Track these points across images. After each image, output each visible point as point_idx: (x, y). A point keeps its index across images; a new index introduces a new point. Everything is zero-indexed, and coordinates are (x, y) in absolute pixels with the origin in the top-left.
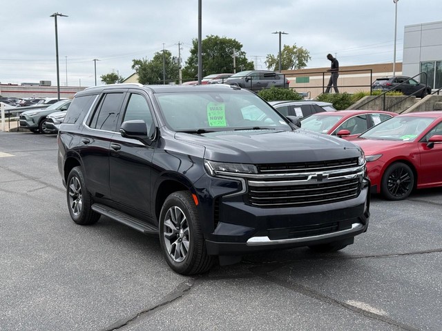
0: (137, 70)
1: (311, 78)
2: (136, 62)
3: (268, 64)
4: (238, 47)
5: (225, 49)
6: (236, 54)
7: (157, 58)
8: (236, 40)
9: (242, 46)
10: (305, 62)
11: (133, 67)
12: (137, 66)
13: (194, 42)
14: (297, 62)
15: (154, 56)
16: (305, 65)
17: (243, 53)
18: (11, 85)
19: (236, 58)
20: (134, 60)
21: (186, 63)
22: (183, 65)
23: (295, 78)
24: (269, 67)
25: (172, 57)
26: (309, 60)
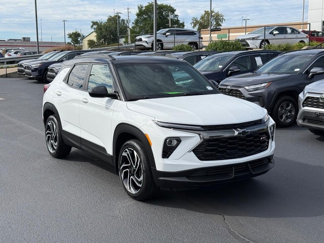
0: (95, 29)
2: (94, 23)
3: (193, 25)
4: (173, 11)
5: (162, 12)
6: (171, 17)
7: (110, 19)
8: (171, 6)
9: (175, 10)
10: (221, 23)
11: (92, 26)
12: (95, 26)
13: (139, 7)
14: (215, 23)
15: (107, 18)
16: (221, 25)
17: (176, 16)
19: (171, 19)
20: (93, 22)
21: (133, 23)
23: (216, 35)
24: (194, 27)
25: (121, 19)
26: (223, 21)
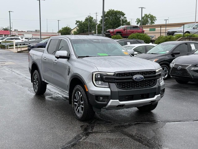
0: (78, 25)
1: (156, 29)
2: (77, 22)
3: (137, 22)
4: (123, 15)
5: (117, 15)
6: (122, 18)
7: (86, 20)
8: (122, 12)
9: (125, 14)
10: (154, 22)
11: (76, 23)
12: (78, 24)
14: (150, 21)
15: (85, 19)
16: (154, 23)
17: (125, 18)
18: (22, 31)
20: (76, 21)
22: (98, 23)
23: (149, 29)
24: (137, 24)
25: (93, 19)
26: (156, 21)
